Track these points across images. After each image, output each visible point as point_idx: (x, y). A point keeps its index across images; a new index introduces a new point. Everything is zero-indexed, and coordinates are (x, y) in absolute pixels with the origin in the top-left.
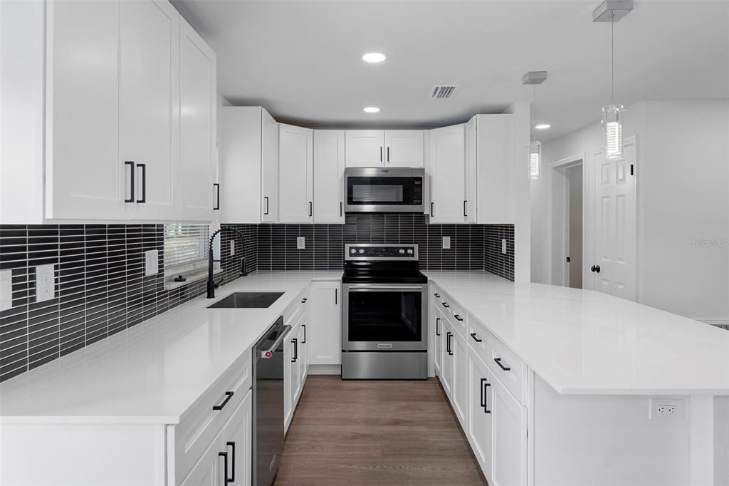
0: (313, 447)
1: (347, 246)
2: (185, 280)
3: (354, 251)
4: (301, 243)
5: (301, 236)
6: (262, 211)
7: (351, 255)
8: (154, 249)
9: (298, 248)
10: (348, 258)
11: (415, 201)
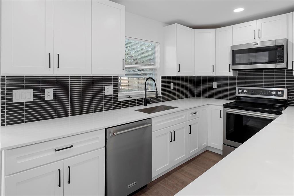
0: (173, 187)
1: (237, 88)
2: (131, 98)
3: (240, 91)
4: (215, 85)
5: (215, 82)
6: (177, 70)
7: (239, 93)
8: (112, 85)
9: (213, 88)
10: (237, 94)
11: (278, 61)
